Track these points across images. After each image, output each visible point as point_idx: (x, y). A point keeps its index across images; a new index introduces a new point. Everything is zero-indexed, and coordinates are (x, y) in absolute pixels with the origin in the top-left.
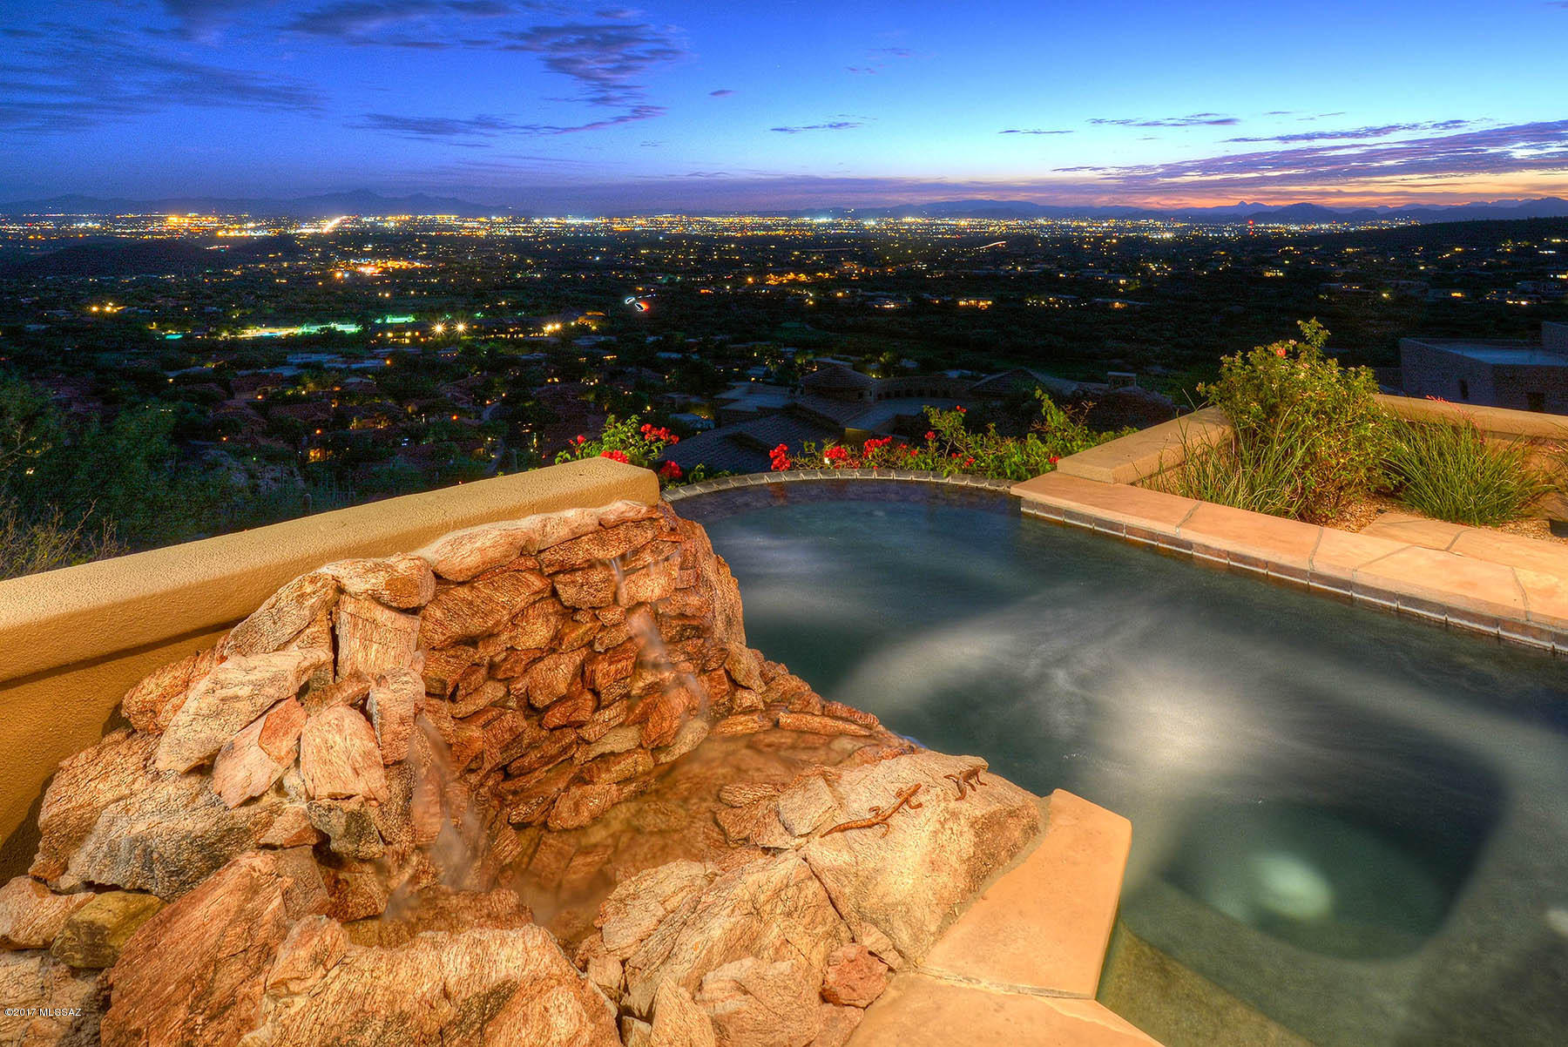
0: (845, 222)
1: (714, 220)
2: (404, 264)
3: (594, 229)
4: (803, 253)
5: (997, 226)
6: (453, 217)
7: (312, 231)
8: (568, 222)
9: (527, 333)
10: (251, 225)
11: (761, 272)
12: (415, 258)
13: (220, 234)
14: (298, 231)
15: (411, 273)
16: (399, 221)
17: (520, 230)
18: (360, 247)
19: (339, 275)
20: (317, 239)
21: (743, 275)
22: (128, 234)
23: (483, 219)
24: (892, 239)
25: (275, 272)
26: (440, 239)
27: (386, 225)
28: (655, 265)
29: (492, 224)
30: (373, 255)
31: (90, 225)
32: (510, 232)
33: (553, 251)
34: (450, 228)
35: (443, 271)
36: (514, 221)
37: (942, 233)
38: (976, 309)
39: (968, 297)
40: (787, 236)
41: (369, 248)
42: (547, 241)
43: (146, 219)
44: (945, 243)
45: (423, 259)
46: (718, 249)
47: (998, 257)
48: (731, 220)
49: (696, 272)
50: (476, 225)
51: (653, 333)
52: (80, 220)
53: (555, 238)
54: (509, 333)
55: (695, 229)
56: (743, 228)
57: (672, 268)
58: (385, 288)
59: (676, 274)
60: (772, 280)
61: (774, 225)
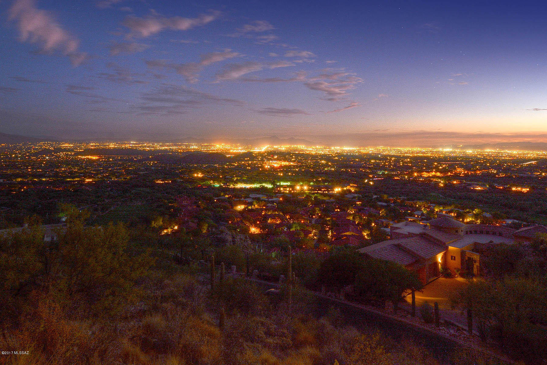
0: (458, 151)
1: (401, 149)
2: (287, 163)
3: (354, 152)
4: (438, 164)
5: (532, 154)
6: (303, 146)
7: (259, 150)
8: (344, 149)
9: (329, 191)
10: (240, 148)
11: (420, 171)
12: (291, 161)
13: (231, 151)
14: (254, 151)
15: (289, 167)
16: (286, 148)
17: (327, 152)
18: (273, 157)
19: (266, 167)
20: (260, 154)
21: (412, 172)
22: (205, 150)
23: (314, 147)
24: (479, 159)
25: (247, 165)
26: (299, 155)
27: (282, 149)
28: (377, 167)
29: (317, 149)
30: (277, 159)
31: (195, 147)
32: (323, 152)
33: (339, 160)
34: (303, 150)
35: (300, 166)
36: (325, 148)
37: (504, 157)
38: (521, 192)
39: (517, 186)
40: (432, 156)
41: (276, 157)
42: (336, 156)
43: (210, 146)
44: (505, 161)
45: (294, 161)
46: (402, 161)
47: (531, 168)
48: (408, 149)
49: (393, 170)
50: (311, 149)
51: (376, 194)
52: (192, 145)
53: (339, 155)
54: (322, 191)
55: (393, 153)
56: (412, 153)
57: (383, 168)
58: (281, 171)
59: (385, 170)
60: (425, 175)
61: (426, 152)
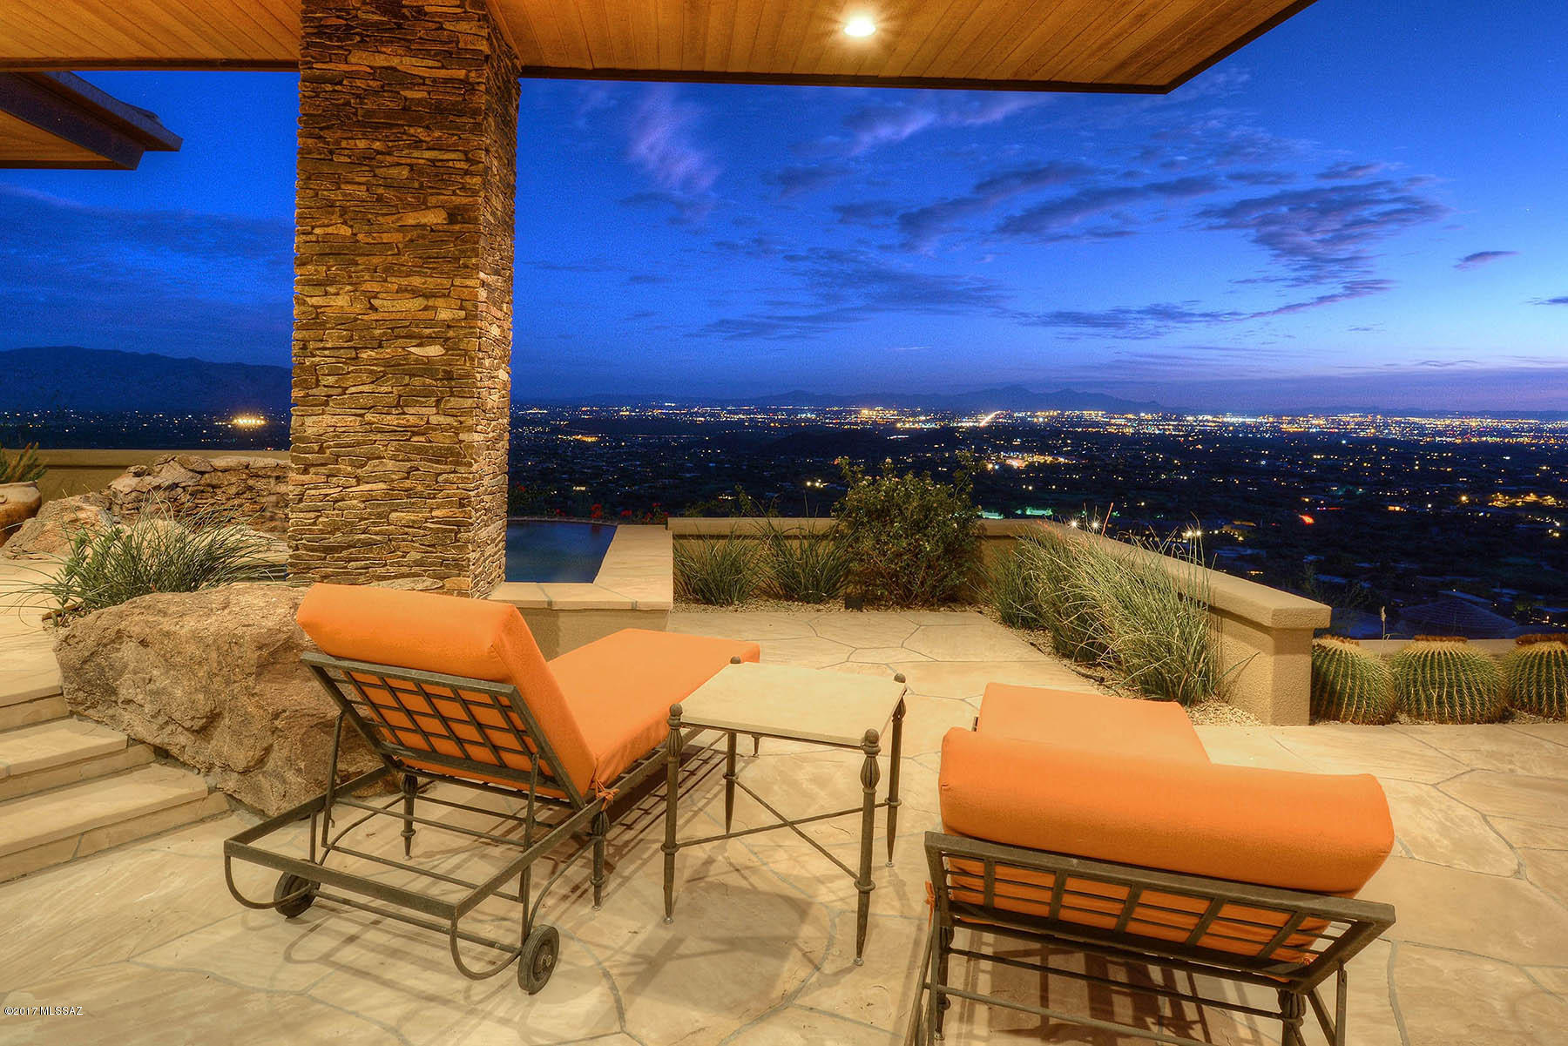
1: (1423, 421)
2: (1049, 459)
3: (1258, 429)
4: (1554, 469)
6: (1100, 413)
7: (971, 424)
8: (1225, 420)
10: (923, 418)
11: (1482, 489)
12: (1060, 454)
13: (899, 425)
14: (959, 425)
15: (1054, 467)
16: (1047, 417)
17: (1170, 428)
18: (1009, 440)
19: (990, 466)
20: (974, 431)
21: (1457, 493)
22: (834, 424)
23: (1130, 416)
25: (939, 461)
26: (1085, 436)
27: (1035, 420)
28: (1330, 472)
29: (1141, 421)
30: (1021, 449)
31: (809, 415)
32: (1159, 429)
33: (1204, 452)
34: (1096, 424)
35: (1085, 467)
36: (1164, 419)
40: (1533, 445)
41: (1017, 442)
42: (1198, 441)
43: (846, 411)
45: (1067, 455)
46: (1422, 458)
48: (1448, 422)
49: (1386, 484)
50: (1122, 422)
51: (1312, 552)
52: (803, 411)
53: (1208, 437)
55: (1394, 432)
56: (1464, 433)
57: (1354, 477)
58: (1028, 481)
59: (1358, 485)
60: (1500, 501)
61: (1515, 430)
